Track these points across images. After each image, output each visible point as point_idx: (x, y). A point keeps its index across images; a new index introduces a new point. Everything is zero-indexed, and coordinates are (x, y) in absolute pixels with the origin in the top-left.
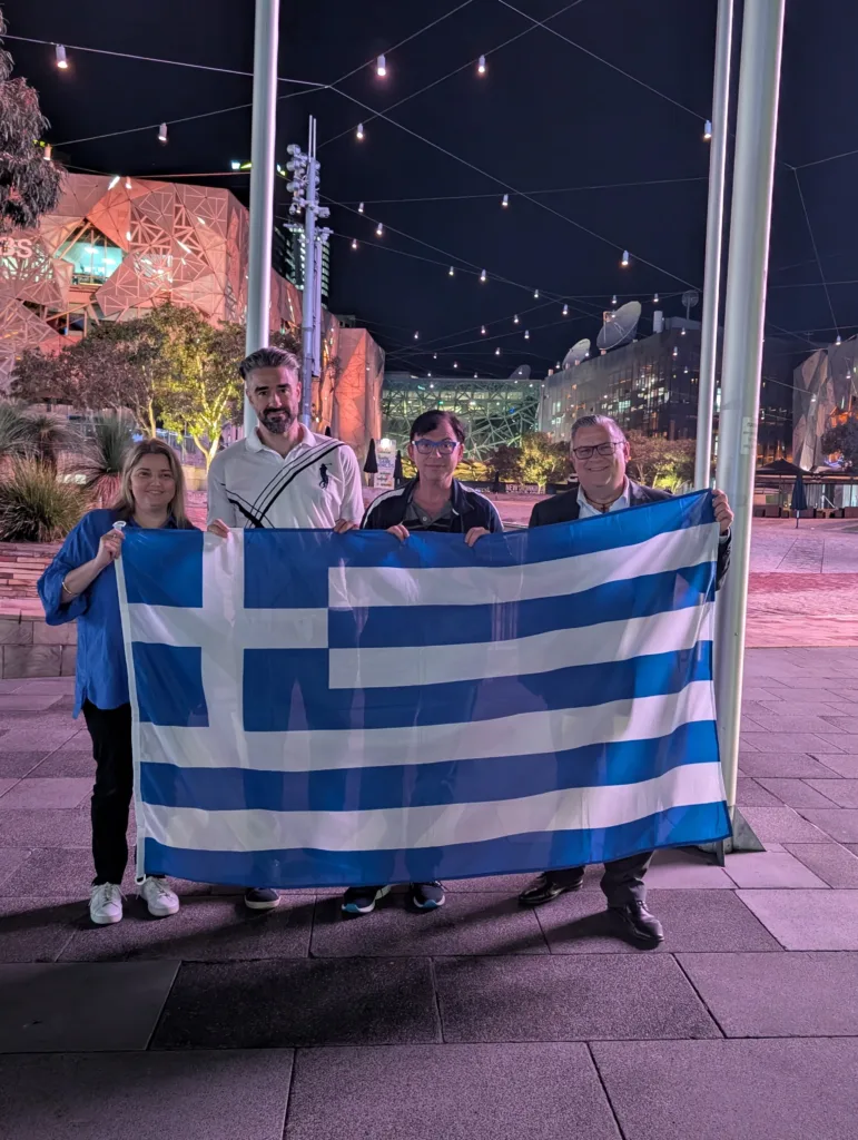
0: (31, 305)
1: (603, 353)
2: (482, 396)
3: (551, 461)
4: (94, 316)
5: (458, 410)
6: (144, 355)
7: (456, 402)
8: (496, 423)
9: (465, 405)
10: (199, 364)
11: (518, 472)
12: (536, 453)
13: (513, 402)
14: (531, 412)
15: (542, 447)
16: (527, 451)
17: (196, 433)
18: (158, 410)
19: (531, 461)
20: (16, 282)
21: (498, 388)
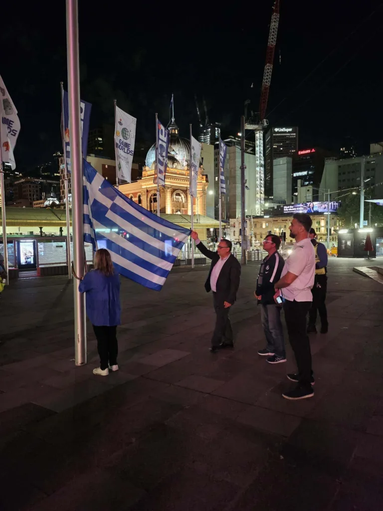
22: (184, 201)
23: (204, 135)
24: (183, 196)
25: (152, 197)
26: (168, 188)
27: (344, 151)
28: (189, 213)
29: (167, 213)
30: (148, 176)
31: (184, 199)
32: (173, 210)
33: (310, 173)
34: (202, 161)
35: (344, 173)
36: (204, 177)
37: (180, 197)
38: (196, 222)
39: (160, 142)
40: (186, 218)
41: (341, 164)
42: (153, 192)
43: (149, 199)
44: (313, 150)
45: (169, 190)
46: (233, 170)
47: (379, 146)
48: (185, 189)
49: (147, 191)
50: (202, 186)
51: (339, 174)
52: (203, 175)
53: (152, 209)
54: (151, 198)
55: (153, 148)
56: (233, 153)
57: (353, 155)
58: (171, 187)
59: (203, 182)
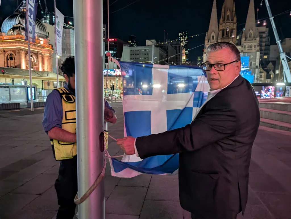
22: (35, 62)
23: (45, 19)
24: (35, 58)
25: (9, 56)
26: (23, 50)
27: (130, 43)
28: (41, 69)
29: (22, 69)
30: (4, 40)
31: (35, 59)
32: (27, 67)
33: (114, 52)
34: (48, 35)
35: (133, 55)
36: (51, 46)
37: (32, 58)
38: (47, 76)
39: (29, 6)
40: (39, 73)
41: (131, 49)
42: (9, 53)
43: (5, 57)
44: (116, 39)
45: (23, 52)
46: (68, 44)
47: (150, 42)
48: (37, 53)
49: (4, 51)
50: (49, 52)
51: (131, 55)
52: (49, 44)
53: (9, 65)
54: (7, 57)
55: (8, 19)
56: (68, 33)
57: (135, 45)
58: (25, 50)
59: (50, 49)
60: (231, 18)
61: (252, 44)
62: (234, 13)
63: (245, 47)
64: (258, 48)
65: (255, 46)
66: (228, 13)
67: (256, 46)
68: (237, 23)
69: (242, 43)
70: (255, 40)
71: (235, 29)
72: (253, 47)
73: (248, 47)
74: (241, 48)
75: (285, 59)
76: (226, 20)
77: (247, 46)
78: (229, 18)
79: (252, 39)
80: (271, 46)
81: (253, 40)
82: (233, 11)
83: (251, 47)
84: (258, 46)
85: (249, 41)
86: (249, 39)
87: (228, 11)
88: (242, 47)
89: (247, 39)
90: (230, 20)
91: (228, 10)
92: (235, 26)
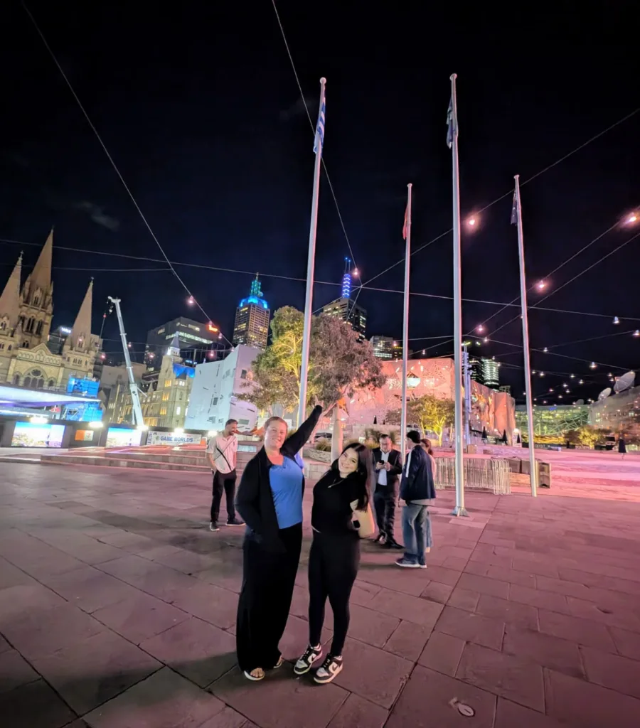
0: (396, 396)
1: (617, 393)
2: (562, 412)
3: (595, 437)
4: (413, 397)
5: (551, 417)
6: (419, 410)
7: (550, 415)
8: (569, 422)
9: (553, 415)
10: (435, 411)
11: (579, 441)
12: (587, 434)
13: (577, 414)
14: (586, 417)
15: (589, 431)
16: (582, 433)
17: (435, 430)
18: (424, 424)
19: (585, 436)
20: (392, 390)
21: (568, 409)
60: (42, 303)
61: (82, 358)
62: (49, 298)
63: (69, 360)
64: (92, 367)
65: (86, 363)
66: (38, 294)
67: (88, 364)
68: (52, 316)
69: (64, 353)
70: (88, 353)
71: (47, 324)
72: (83, 363)
73: (75, 361)
74: (61, 359)
75: (137, 393)
76: (30, 303)
77: (72, 360)
78: (38, 303)
79: (82, 350)
80: (105, 367)
81: (83, 352)
82: (47, 294)
83: (80, 362)
84: (91, 363)
85: (77, 353)
86: (77, 349)
87: (39, 291)
88: (64, 358)
89: (74, 349)
90: (41, 306)
91: (37, 289)
92: (48, 320)
